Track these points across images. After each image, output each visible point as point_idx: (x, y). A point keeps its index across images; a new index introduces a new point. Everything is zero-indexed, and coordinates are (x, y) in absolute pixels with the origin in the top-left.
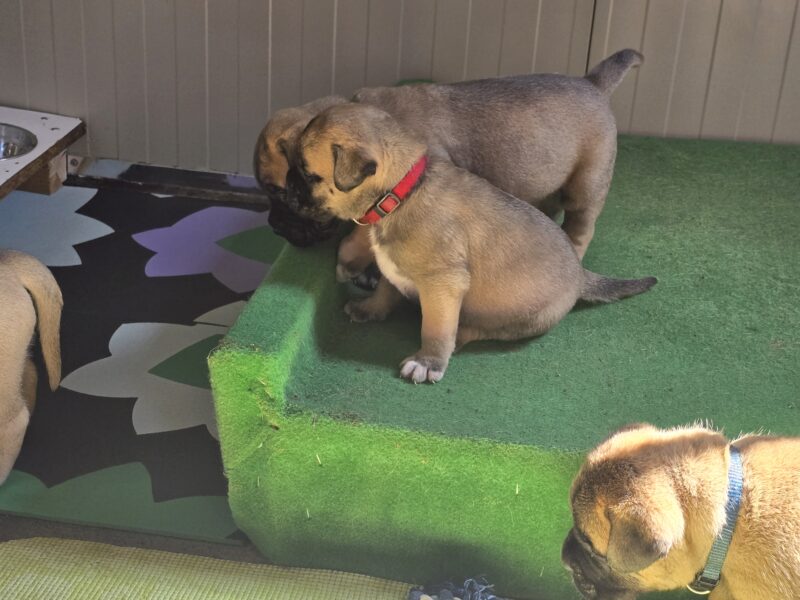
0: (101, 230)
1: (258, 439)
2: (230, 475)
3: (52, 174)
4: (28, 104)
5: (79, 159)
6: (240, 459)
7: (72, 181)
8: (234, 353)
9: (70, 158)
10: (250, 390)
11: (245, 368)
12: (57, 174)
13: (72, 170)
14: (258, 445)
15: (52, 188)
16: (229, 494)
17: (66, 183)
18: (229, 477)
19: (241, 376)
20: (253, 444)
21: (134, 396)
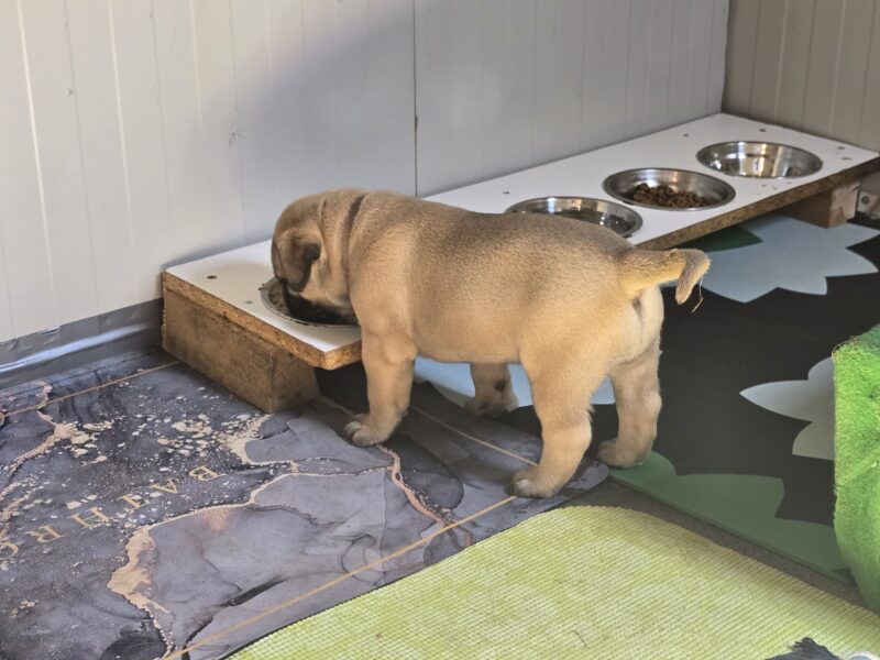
0: (865, 267)
1: (872, 456)
2: (839, 492)
3: (835, 207)
4: (829, 134)
5: (873, 199)
6: (851, 476)
7: (859, 219)
8: (861, 351)
9: (863, 195)
10: (871, 397)
11: (869, 370)
12: (841, 209)
13: (862, 208)
14: (872, 463)
15: (831, 220)
16: (835, 514)
17: (851, 221)
18: (837, 494)
19: (865, 379)
20: (866, 462)
21: (810, 420)
